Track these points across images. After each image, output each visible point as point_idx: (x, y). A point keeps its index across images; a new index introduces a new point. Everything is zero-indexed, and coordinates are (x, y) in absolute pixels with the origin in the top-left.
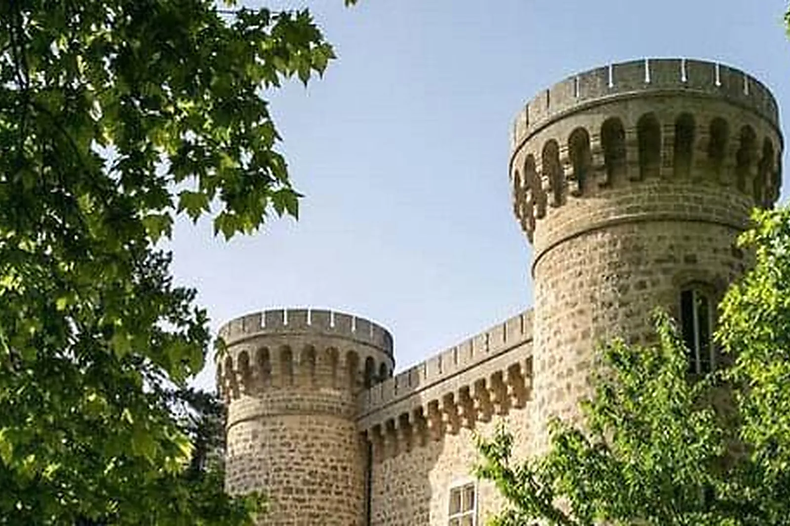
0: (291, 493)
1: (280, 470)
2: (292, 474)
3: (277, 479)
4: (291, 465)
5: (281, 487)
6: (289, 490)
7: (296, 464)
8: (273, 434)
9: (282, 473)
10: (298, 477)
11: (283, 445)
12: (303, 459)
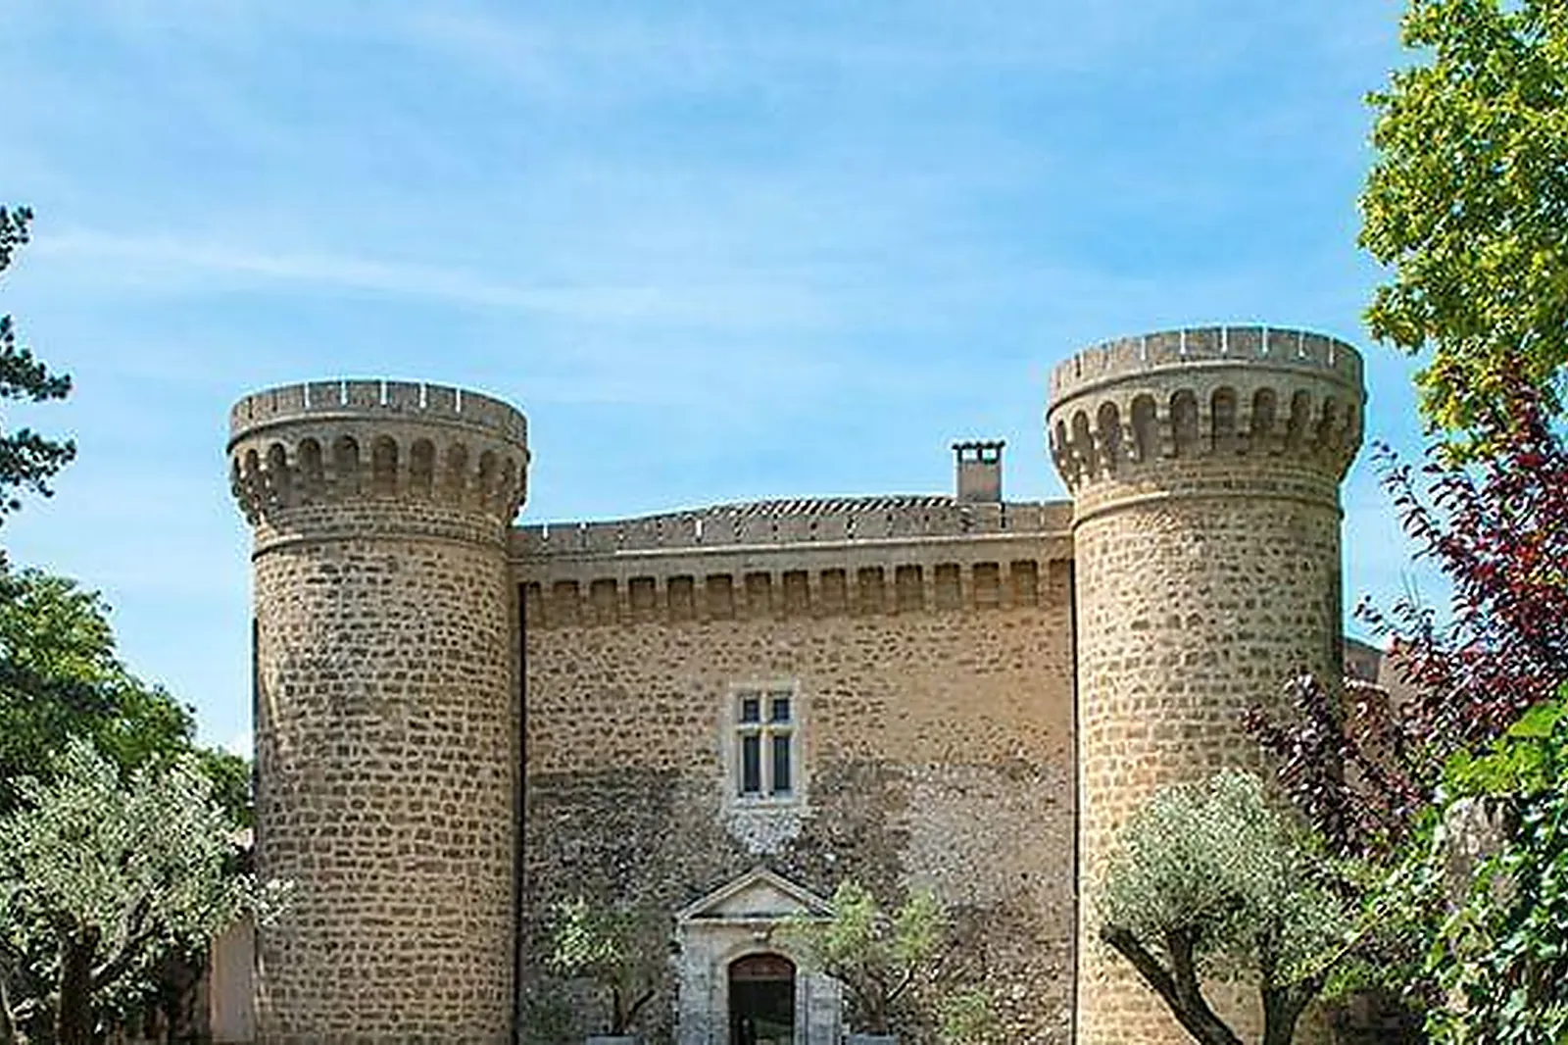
0: (459, 659)
1: (441, 623)
2: (459, 632)
3: (438, 637)
4: (455, 619)
5: (444, 648)
6: (455, 654)
7: (463, 618)
8: (428, 569)
9: (444, 629)
10: (465, 637)
11: (441, 587)
12: (471, 612)
